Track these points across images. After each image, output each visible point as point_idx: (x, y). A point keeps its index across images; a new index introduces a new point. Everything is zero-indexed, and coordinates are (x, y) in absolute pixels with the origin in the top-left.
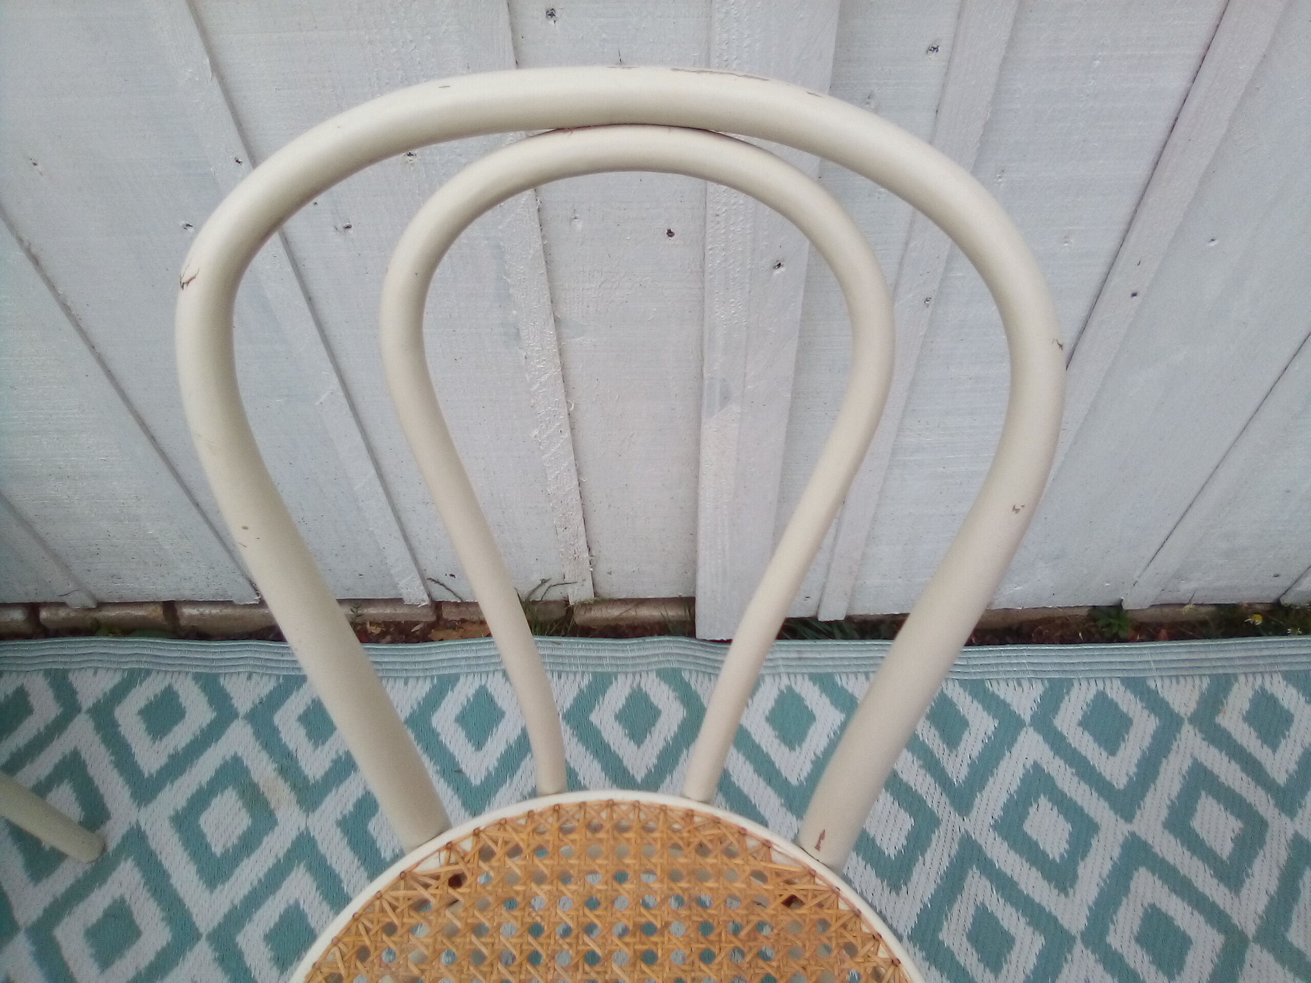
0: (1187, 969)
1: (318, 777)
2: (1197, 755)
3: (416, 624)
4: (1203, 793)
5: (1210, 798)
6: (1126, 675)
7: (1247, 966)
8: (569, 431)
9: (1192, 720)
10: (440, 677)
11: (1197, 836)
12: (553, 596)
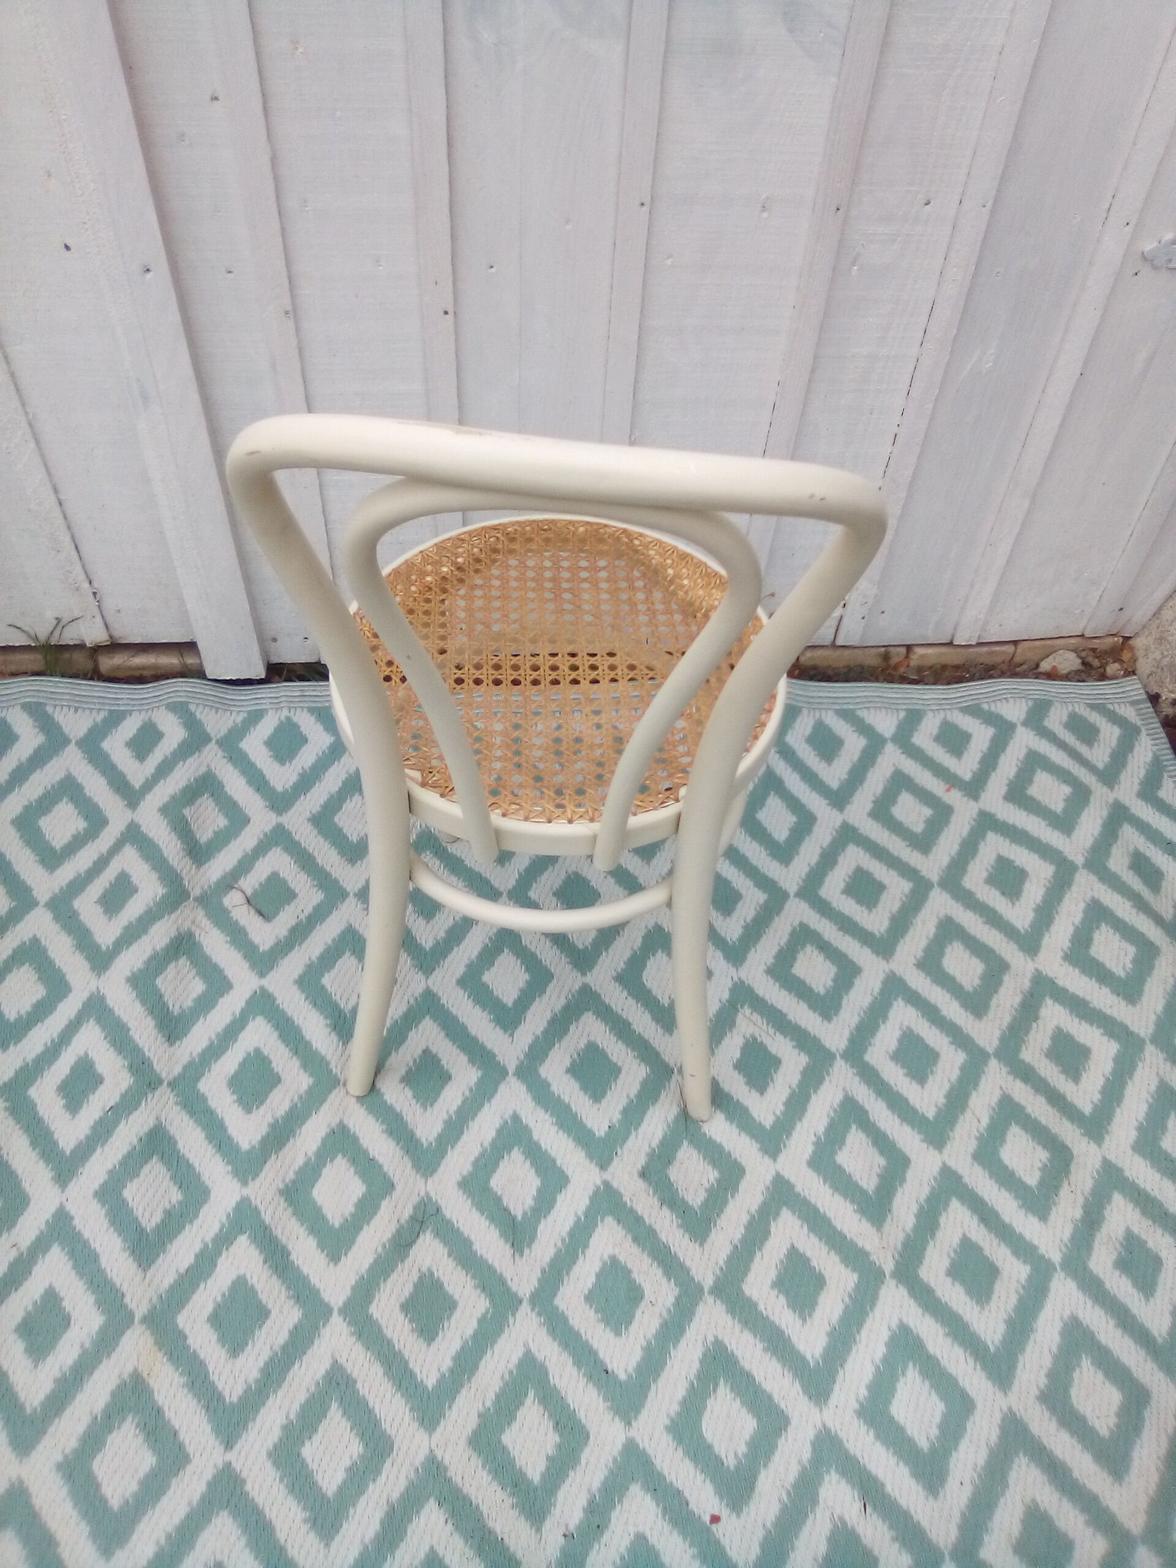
12: (69, 637)
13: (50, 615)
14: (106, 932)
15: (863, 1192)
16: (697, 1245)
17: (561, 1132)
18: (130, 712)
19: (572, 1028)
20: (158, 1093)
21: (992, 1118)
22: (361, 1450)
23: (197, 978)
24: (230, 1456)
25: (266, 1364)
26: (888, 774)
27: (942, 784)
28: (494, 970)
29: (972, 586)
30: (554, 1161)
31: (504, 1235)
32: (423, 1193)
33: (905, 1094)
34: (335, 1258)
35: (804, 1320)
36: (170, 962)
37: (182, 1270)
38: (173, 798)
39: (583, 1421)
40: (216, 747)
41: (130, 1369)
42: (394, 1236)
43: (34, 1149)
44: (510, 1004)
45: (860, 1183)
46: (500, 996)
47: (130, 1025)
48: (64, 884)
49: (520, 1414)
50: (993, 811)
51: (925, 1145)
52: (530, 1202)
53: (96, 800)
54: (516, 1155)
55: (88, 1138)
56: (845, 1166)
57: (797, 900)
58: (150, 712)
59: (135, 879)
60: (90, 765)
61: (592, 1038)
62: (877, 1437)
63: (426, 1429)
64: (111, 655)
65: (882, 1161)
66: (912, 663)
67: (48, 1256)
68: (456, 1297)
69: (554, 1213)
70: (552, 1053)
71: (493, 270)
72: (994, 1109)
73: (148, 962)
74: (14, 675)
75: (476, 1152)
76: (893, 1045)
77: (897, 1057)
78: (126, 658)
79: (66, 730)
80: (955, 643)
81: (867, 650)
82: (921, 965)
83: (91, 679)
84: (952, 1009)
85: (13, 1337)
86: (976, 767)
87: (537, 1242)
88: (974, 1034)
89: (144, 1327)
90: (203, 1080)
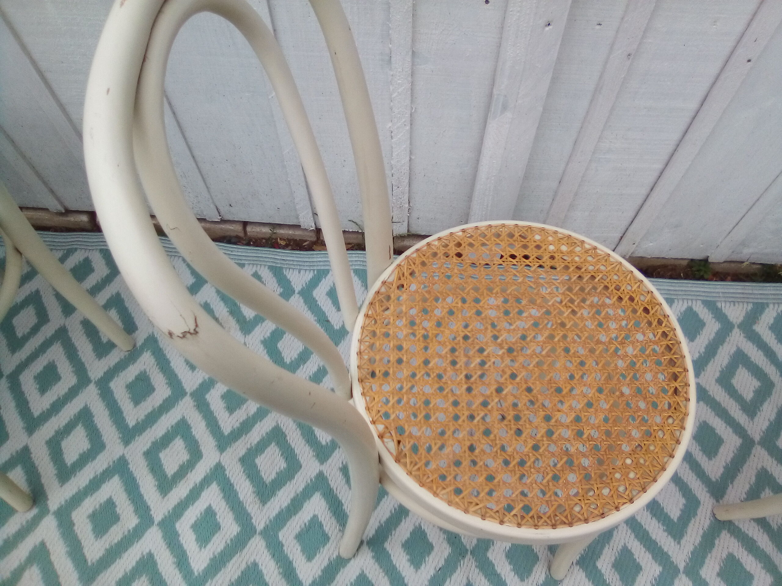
0: (719, 455)
1: (251, 317)
2: (740, 346)
3: (306, 241)
4: (740, 366)
5: (744, 369)
6: (705, 299)
7: (752, 456)
8: (409, 125)
9: (739, 327)
10: (318, 271)
11: (734, 387)
19: (717, 542)
20: (466, 559)
44: (676, 520)
46: (669, 513)
61: (731, 550)
90: (490, 551)
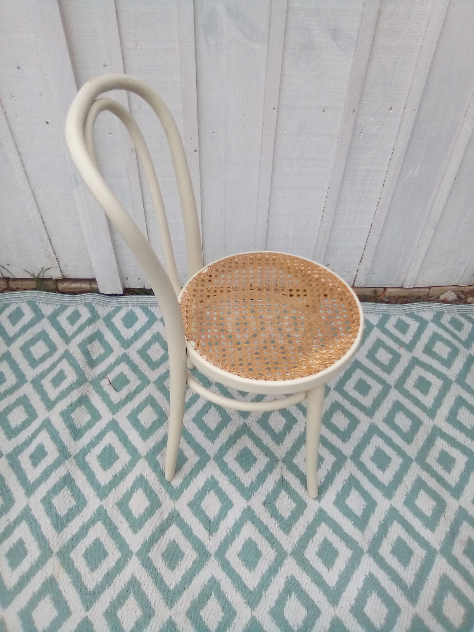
12: (47, 275)
13: (39, 267)
14: (53, 394)
15: (356, 516)
16: (285, 535)
17: (231, 484)
18: (69, 306)
19: (238, 441)
20: (69, 460)
21: (412, 487)
22: (141, 614)
23: (88, 414)
24: (88, 614)
25: (105, 575)
26: (375, 340)
27: (397, 345)
28: (207, 415)
29: (411, 264)
30: (228, 496)
31: (205, 527)
32: (173, 508)
33: (376, 475)
34: (135, 531)
35: (329, 570)
36: (77, 407)
37: (74, 534)
38: (83, 341)
39: (234, 607)
40: (102, 321)
41: (50, 574)
42: (160, 525)
43: (18, 481)
44: (213, 429)
45: (355, 512)
46: (209, 426)
47: (60, 432)
48: (38, 373)
49: (208, 603)
50: (418, 357)
51: (383, 497)
52: (217, 513)
53: (53, 340)
54: (212, 493)
55: (40, 477)
56: (349, 505)
57: (334, 391)
58: (77, 306)
59: (66, 373)
60: (52, 326)
61: (246, 445)
62: (358, 622)
63: (169, 607)
64: (63, 283)
65: (365, 503)
66: (386, 295)
67: (21, 525)
68: (184, 552)
69: (227, 518)
70: (229, 451)
71: (214, 134)
72: (413, 483)
73: (69, 407)
74: (25, 289)
75: (196, 491)
76: (372, 454)
77: (373, 459)
78: (69, 284)
79: (43, 312)
80: (404, 287)
81: (367, 289)
82: (385, 421)
83: (55, 292)
84: (398, 440)
85: (4, 558)
86: (411, 338)
87: (219, 530)
88: (406, 451)
89: (57, 557)
90: (87, 456)
